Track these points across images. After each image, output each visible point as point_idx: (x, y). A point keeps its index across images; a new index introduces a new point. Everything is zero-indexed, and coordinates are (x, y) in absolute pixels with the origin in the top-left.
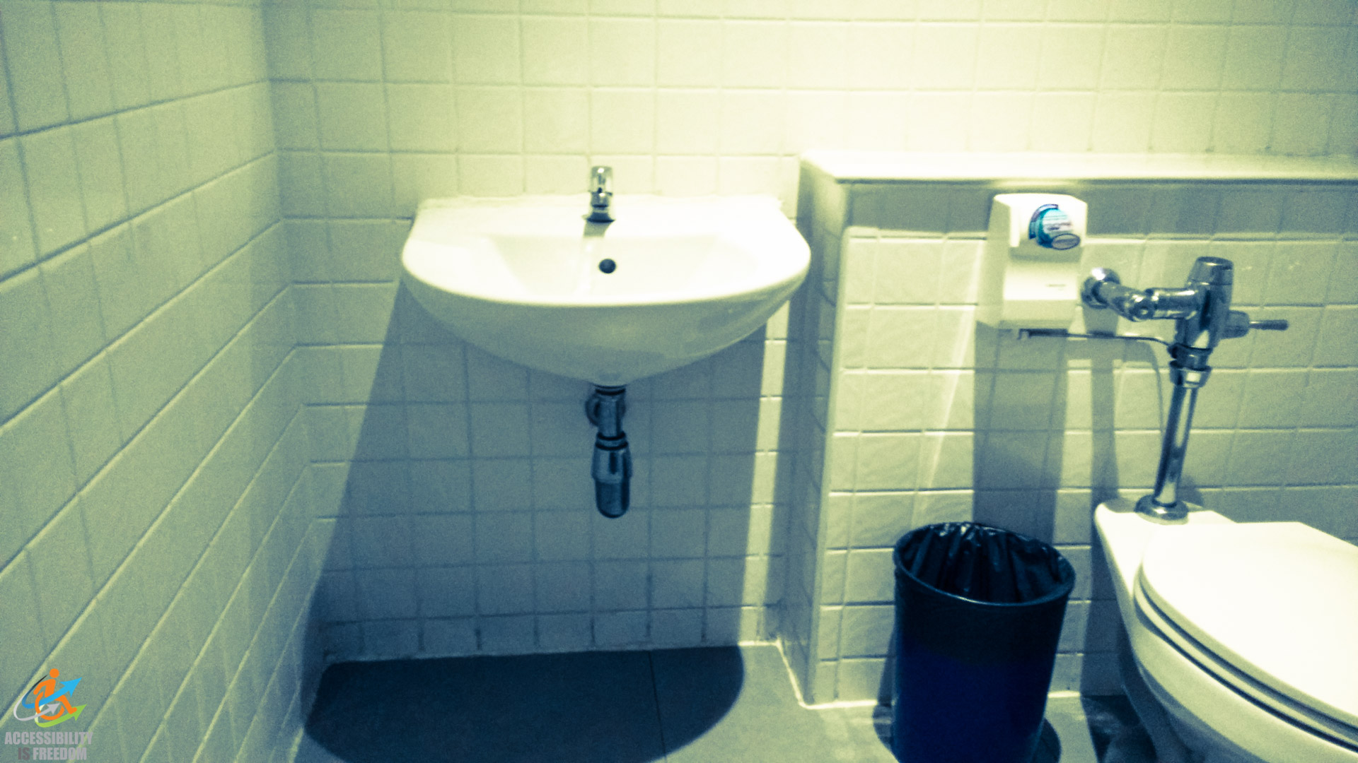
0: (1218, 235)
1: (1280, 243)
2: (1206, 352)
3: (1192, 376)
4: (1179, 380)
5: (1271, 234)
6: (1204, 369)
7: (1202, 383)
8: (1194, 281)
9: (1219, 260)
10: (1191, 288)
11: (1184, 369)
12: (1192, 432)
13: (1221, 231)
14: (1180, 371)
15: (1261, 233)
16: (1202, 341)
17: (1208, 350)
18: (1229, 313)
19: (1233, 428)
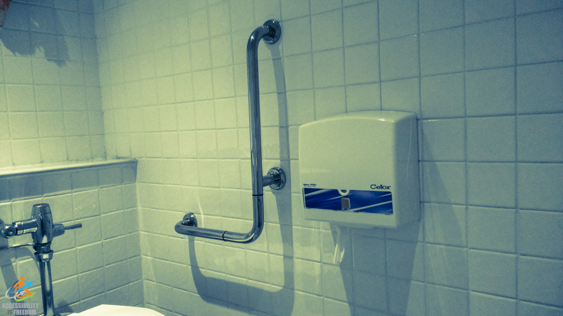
0: (45, 195)
1: (74, 194)
2: (49, 244)
3: (45, 256)
4: (40, 260)
5: (69, 191)
6: (50, 252)
7: (51, 258)
8: (34, 214)
9: (42, 204)
10: (34, 219)
11: (41, 254)
12: (53, 283)
13: (46, 193)
14: (39, 256)
15: (63, 191)
16: (45, 240)
17: (49, 243)
18: (53, 226)
19: (77, 274)
